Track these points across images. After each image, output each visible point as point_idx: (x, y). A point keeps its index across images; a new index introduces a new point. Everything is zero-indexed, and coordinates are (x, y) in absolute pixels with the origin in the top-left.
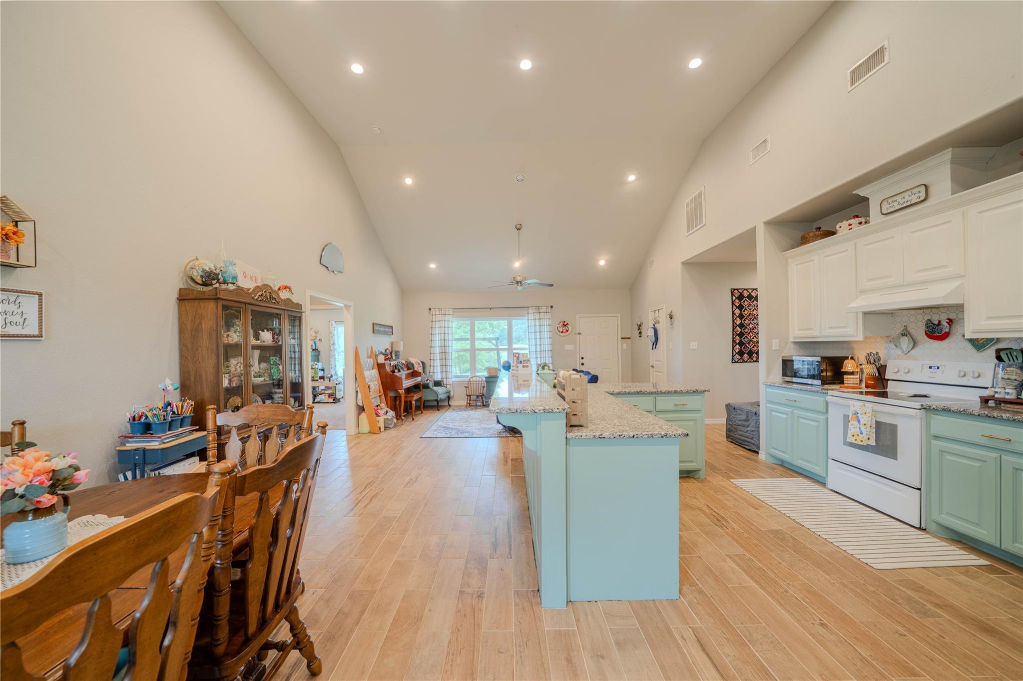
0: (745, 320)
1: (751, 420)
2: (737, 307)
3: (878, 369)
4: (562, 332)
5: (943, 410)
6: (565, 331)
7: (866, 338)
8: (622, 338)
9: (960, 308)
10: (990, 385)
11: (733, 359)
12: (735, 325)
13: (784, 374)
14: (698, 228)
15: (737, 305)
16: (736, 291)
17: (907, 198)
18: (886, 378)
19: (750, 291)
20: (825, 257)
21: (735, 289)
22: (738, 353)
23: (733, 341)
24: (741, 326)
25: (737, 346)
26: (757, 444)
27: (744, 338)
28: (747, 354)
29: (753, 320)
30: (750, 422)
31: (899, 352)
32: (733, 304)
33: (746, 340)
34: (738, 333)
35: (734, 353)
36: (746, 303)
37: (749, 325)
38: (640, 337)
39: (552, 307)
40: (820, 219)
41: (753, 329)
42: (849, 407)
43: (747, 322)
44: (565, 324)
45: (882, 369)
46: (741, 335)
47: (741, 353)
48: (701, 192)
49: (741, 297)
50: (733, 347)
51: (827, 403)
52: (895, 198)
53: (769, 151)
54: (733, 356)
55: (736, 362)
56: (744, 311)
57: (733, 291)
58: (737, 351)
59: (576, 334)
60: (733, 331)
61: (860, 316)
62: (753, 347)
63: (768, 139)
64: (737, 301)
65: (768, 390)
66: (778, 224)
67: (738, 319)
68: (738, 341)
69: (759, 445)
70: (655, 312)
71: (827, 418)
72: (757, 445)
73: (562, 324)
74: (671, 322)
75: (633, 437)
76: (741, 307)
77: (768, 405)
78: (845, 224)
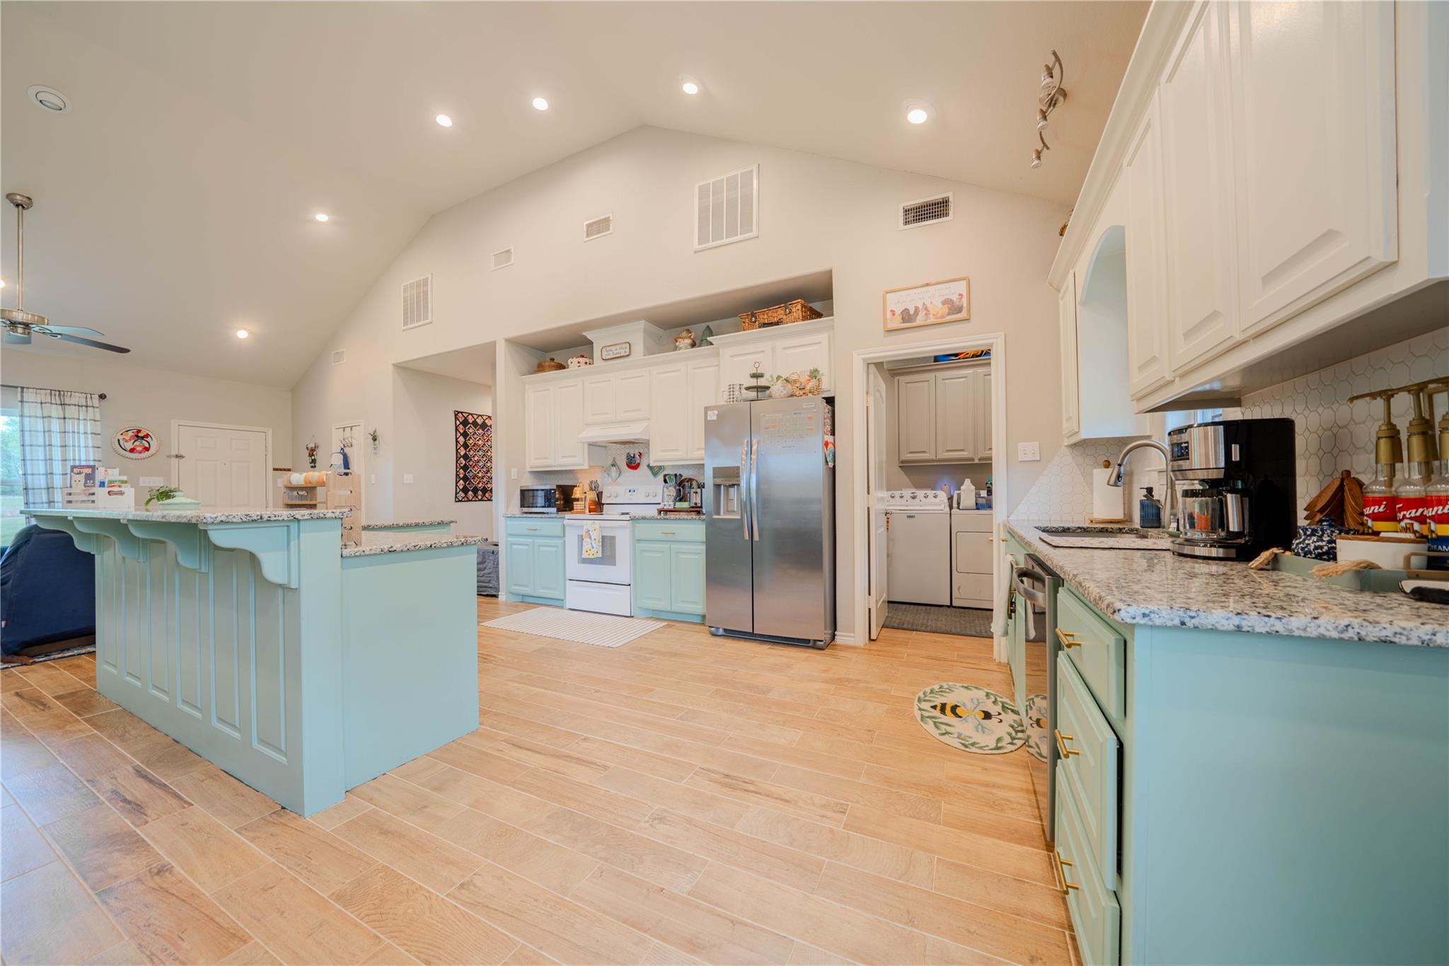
0: (469, 451)
1: (488, 561)
2: (461, 434)
3: (597, 495)
4: (132, 450)
5: (642, 518)
6: (139, 449)
7: (590, 466)
8: (275, 469)
9: (646, 444)
10: (660, 501)
11: (456, 497)
12: (459, 456)
13: (522, 506)
14: (420, 323)
15: (462, 431)
16: (460, 414)
17: (618, 351)
18: (603, 502)
19: (475, 417)
20: (560, 388)
21: (459, 412)
22: (462, 490)
23: (457, 475)
24: (466, 457)
25: (461, 481)
26: (496, 586)
27: (469, 472)
28: (472, 491)
29: (478, 451)
30: (486, 563)
31: (610, 480)
32: (457, 429)
33: (471, 474)
34: (462, 465)
35: (458, 490)
36: (471, 431)
37: (474, 457)
38: (312, 467)
39: (102, 397)
40: (554, 351)
41: (478, 462)
42: (583, 527)
43: (472, 452)
44: (140, 435)
45: (600, 495)
46: (465, 468)
47: (465, 490)
48: (427, 278)
49: (465, 423)
50: (457, 483)
51: (564, 525)
52: (611, 348)
53: (512, 264)
54: (456, 494)
55: (460, 501)
56: (469, 440)
57: (457, 413)
58: (461, 487)
59: (169, 456)
60: (457, 462)
61: (586, 446)
62: (478, 483)
63: (512, 251)
64: (461, 426)
65: (508, 522)
66: (518, 344)
67: (462, 448)
68: (462, 476)
69: (499, 587)
70: (344, 430)
71: (564, 542)
72: (495, 588)
73: (130, 434)
74: (375, 445)
75: (431, 546)
76: (465, 435)
77: (509, 539)
78: (575, 360)
